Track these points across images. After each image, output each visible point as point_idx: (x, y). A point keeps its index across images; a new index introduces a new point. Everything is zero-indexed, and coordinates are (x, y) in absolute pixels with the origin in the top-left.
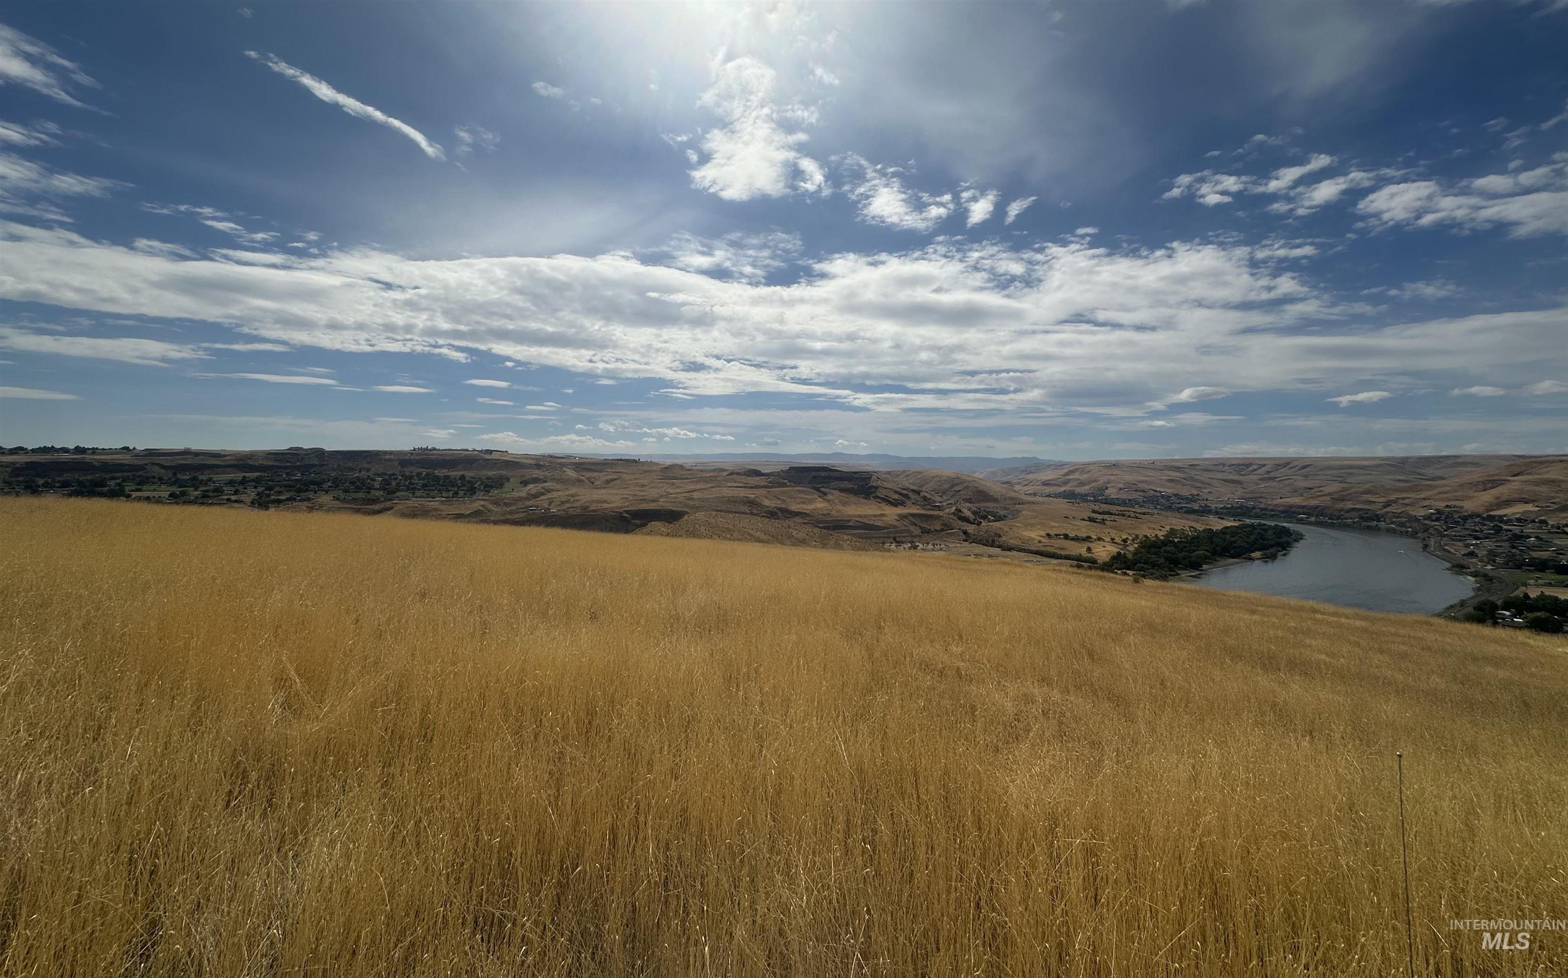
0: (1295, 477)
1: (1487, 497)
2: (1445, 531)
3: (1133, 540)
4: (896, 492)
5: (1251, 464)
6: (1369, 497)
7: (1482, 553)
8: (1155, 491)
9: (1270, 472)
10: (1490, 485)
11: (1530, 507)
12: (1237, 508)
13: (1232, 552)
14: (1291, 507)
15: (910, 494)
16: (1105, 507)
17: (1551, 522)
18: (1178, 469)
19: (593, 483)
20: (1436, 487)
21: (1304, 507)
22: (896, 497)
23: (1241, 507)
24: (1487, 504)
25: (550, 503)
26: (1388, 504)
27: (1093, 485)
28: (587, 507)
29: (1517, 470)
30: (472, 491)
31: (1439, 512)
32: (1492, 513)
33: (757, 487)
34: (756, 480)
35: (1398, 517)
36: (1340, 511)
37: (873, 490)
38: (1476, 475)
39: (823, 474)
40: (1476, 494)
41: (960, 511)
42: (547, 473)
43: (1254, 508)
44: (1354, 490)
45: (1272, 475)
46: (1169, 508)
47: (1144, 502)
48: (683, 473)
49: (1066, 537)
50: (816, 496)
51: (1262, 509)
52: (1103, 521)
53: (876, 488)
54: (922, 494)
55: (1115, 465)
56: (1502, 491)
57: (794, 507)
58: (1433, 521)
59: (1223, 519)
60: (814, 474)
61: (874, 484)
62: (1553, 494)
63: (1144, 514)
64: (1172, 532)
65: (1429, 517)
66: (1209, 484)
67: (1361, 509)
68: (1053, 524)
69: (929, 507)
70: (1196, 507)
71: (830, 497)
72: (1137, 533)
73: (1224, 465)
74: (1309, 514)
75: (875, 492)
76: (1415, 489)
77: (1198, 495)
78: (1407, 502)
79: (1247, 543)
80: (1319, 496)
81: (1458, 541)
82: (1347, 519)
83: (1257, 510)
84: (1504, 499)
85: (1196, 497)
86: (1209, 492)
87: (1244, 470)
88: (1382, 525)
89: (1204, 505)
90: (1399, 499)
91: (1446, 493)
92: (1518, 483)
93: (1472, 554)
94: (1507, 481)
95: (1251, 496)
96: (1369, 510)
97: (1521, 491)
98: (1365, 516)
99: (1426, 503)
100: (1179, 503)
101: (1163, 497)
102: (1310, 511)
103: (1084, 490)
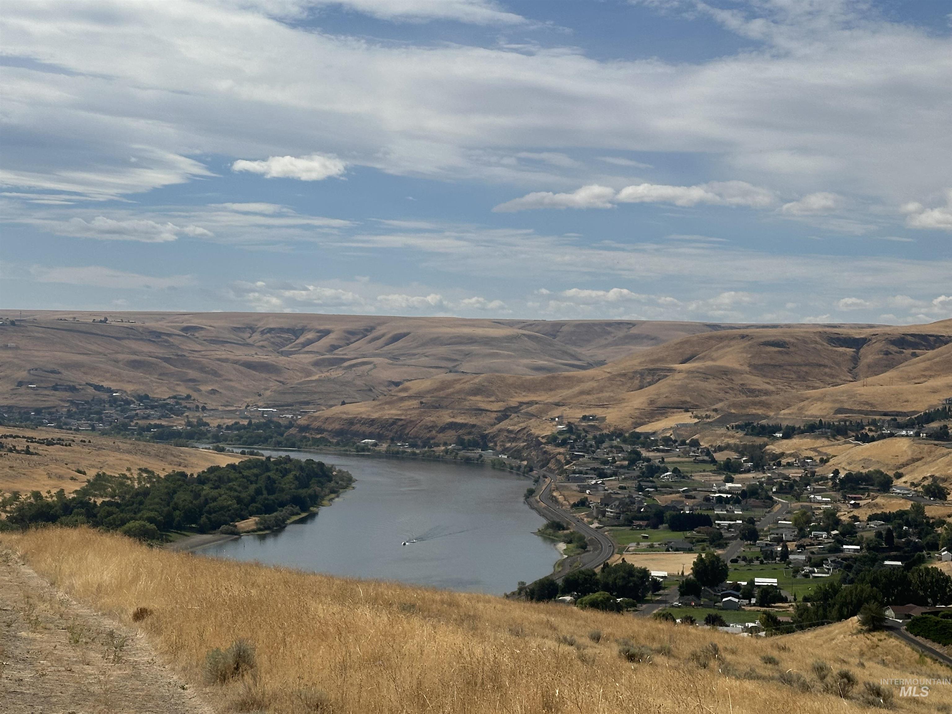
0: (376, 360)
2: (568, 463)
5: (303, 330)
6: (479, 401)
7: (595, 500)
8: (98, 388)
9: (334, 348)
10: (649, 379)
11: (687, 419)
13: (203, 519)
14: (351, 422)
18: (156, 336)
20: (580, 381)
21: (372, 422)
23: (266, 425)
24: (637, 413)
26: (505, 415)
29: (689, 352)
31: (571, 428)
32: (638, 430)
35: (514, 440)
36: (430, 429)
40: (626, 395)
43: (290, 425)
44: (458, 387)
45: (339, 353)
47: (70, 415)
51: (303, 428)
55: (15, 324)
56: (663, 389)
58: (559, 445)
59: (222, 450)
62: (721, 395)
63: (50, 443)
64: (100, 482)
65: (552, 440)
66: (215, 373)
67: (463, 425)
70: (179, 424)
72: (17, 486)
73: (253, 330)
74: (380, 438)
76: (551, 385)
77: (188, 397)
78: (532, 409)
79: (239, 500)
80: (402, 399)
81: (575, 480)
82: (438, 445)
83: (293, 431)
84: (659, 404)
85: (184, 403)
86: (214, 392)
87: (290, 341)
88: (489, 454)
89: (195, 420)
90: (521, 404)
91: (589, 393)
92: (684, 375)
93: (583, 504)
94: (671, 370)
95: (289, 399)
96: (474, 426)
97: (684, 389)
98: (466, 438)
99: (556, 413)
100: (147, 417)
101: (113, 401)
102: (381, 429)
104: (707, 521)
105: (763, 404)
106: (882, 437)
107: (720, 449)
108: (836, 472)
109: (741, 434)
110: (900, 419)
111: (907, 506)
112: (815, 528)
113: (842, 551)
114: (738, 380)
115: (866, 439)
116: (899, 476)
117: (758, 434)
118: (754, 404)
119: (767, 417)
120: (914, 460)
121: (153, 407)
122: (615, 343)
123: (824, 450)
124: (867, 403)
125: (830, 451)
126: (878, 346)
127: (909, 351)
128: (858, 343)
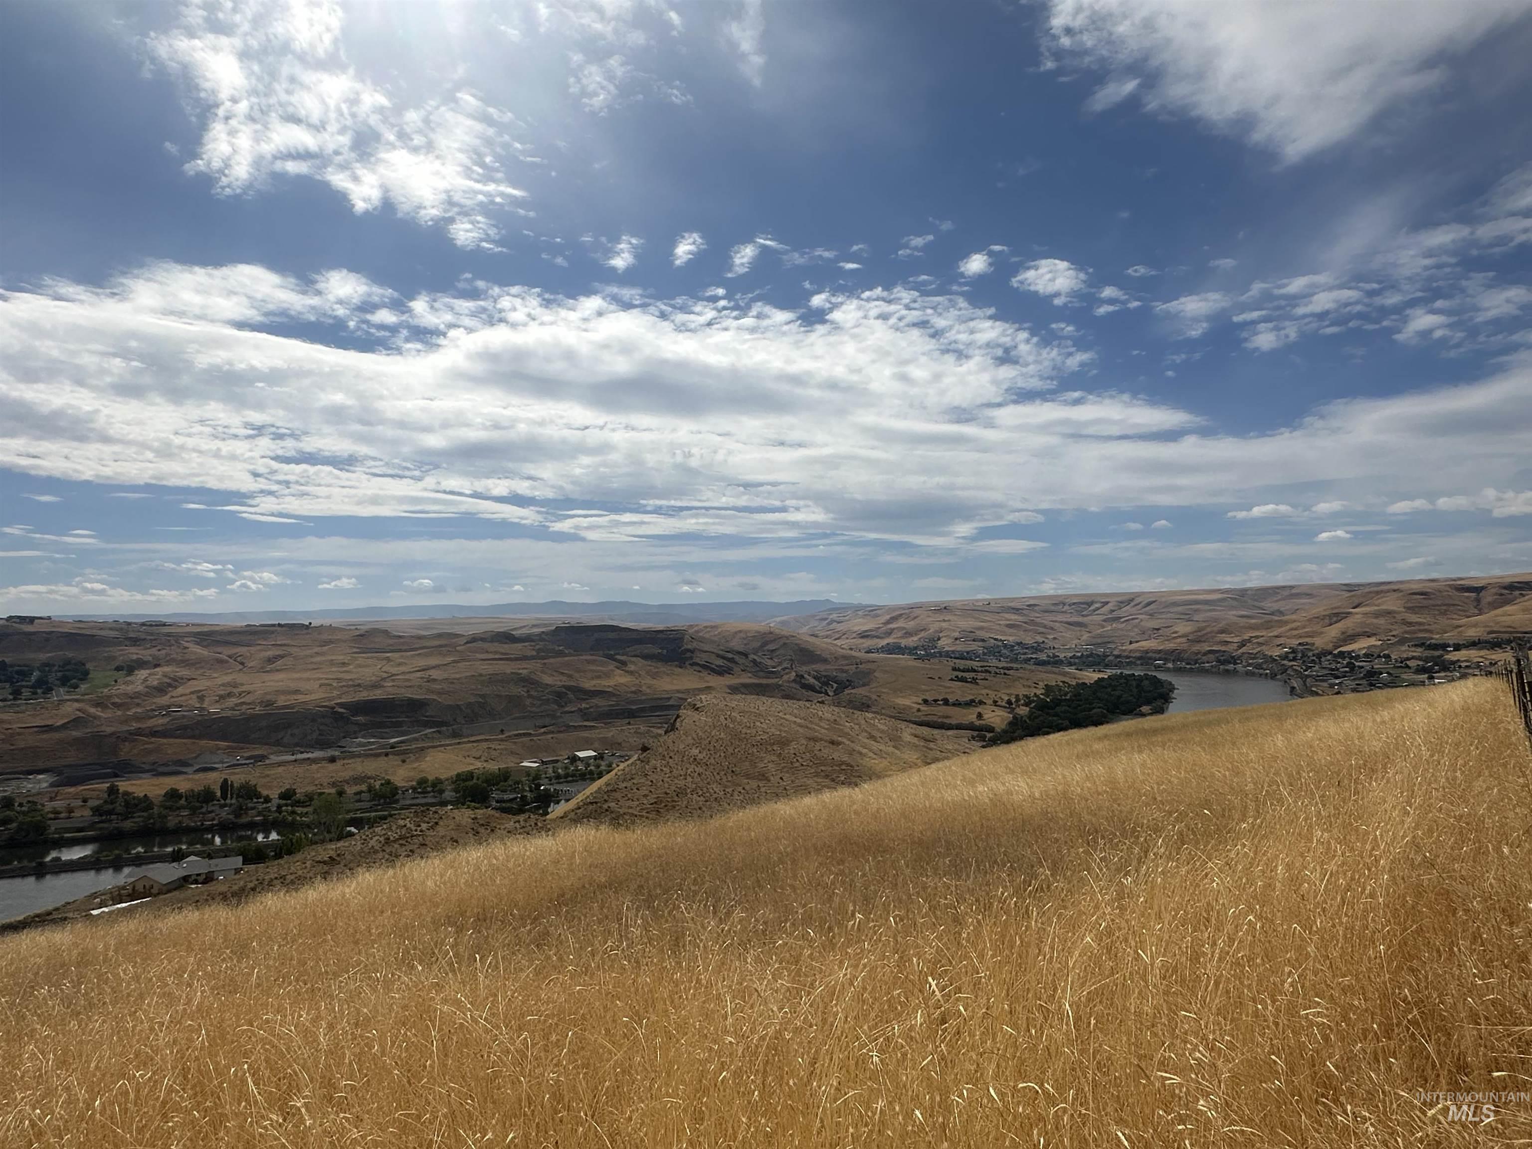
0: (1140, 616)
1: (1334, 632)
2: (1305, 670)
3: (1018, 700)
4: (718, 656)
5: (1092, 603)
6: (1226, 637)
8: (996, 639)
9: (1113, 611)
10: (1335, 619)
11: (1372, 641)
12: (1088, 656)
14: (1147, 652)
15: (737, 658)
16: (963, 663)
17: (1393, 657)
18: (1016, 610)
19: (242, 664)
20: (1286, 623)
21: (1160, 651)
22: (720, 662)
23: (1091, 655)
24: (1335, 639)
25: (201, 699)
27: (922, 634)
28: (270, 703)
29: (1357, 602)
30: (44, 686)
31: (1294, 651)
32: (1342, 649)
33: (524, 658)
34: (516, 649)
35: (1254, 658)
36: (1197, 654)
37: (688, 654)
38: (1320, 609)
39: (611, 635)
40: (1323, 629)
41: (802, 677)
42: (154, 651)
43: (1105, 656)
44: (1209, 630)
45: (1115, 614)
47: (984, 654)
48: (391, 642)
49: (946, 702)
50: (611, 667)
51: (1117, 657)
52: (974, 681)
53: (692, 651)
54: (752, 657)
55: (945, 609)
56: (1347, 624)
57: (589, 684)
58: (1290, 660)
59: (1081, 670)
60: (596, 635)
61: (689, 647)
62: (1390, 626)
63: (1007, 669)
64: (1049, 688)
65: (1285, 657)
66: (1052, 629)
67: (1219, 651)
68: (922, 687)
69: (761, 674)
70: (1043, 657)
71: (632, 667)
73: (1064, 604)
74: (1166, 660)
75: (691, 658)
76: (1268, 625)
77: (1043, 642)
78: (1260, 640)
80: (1175, 638)
82: (1205, 663)
83: (1111, 658)
84: (1349, 634)
85: (1042, 646)
86: (1055, 638)
87: (1085, 609)
88: (1239, 667)
89: (1051, 654)
90: (1252, 637)
91: (1296, 629)
92: (1359, 616)
94: (1349, 613)
95: (1099, 641)
96: (1225, 651)
97: (1362, 624)
98: (1222, 658)
99: (1279, 642)
100: (1025, 654)
101: (1005, 646)
102: (1167, 656)
103: (912, 641)
105: (1425, 631)
107: (1408, 659)
109: (1420, 650)
114: (1400, 617)
117: (1433, 649)
118: (1421, 631)
119: (1434, 638)
121: (1027, 648)
122: (1283, 599)
123: (1489, 657)
124: (1508, 626)
125: (1493, 657)
126: (1494, 591)
127: (1517, 593)
128: (1478, 590)
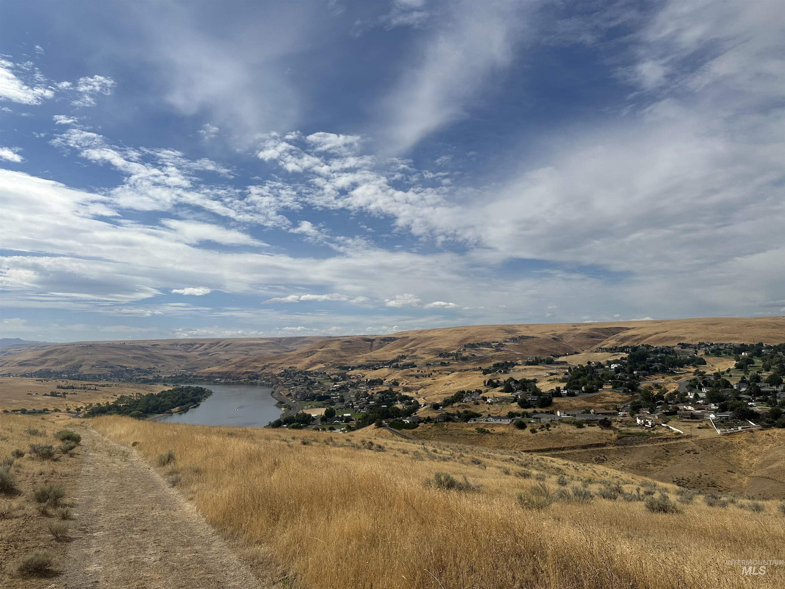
0: (220, 352)
1: (307, 361)
2: (285, 382)
3: (86, 408)
5: (195, 344)
6: (256, 364)
7: (293, 393)
8: (121, 366)
9: (206, 349)
10: (310, 354)
11: (322, 366)
12: (179, 376)
13: (159, 409)
14: (212, 373)
16: (71, 383)
17: (327, 374)
18: (143, 348)
20: (288, 356)
21: (219, 373)
23: (182, 376)
24: (306, 365)
26: (264, 368)
27: (69, 363)
29: (322, 345)
31: (285, 371)
32: (307, 370)
35: (267, 376)
36: (239, 374)
38: (305, 348)
40: (303, 359)
43: (190, 376)
44: (248, 360)
45: (207, 351)
46: (130, 380)
47: (111, 376)
49: (24, 412)
51: (195, 376)
55: (91, 346)
56: (314, 357)
58: (282, 377)
59: (166, 385)
62: (332, 358)
63: (103, 386)
64: (122, 399)
65: (280, 375)
66: (164, 360)
67: (250, 372)
68: (14, 401)
70: (151, 377)
72: (91, 402)
73: (177, 345)
74: (222, 378)
76: (277, 358)
77: (154, 368)
78: (273, 366)
79: (172, 402)
80: (229, 365)
81: (287, 387)
82: (242, 379)
83: (191, 377)
84: (313, 362)
85: (153, 370)
86: (163, 366)
87: (190, 348)
88: (259, 381)
89: (156, 376)
90: (270, 364)
91: (291, 359)
92: (321, 352)
93: (290, 395)
94: (317, 351)
95: (190, 367)
96: (254, 372)
97: (321, 357)
98: (251, 376)
99: (281, 366)
100: (139, 375)
101: (127, 371)
102: (222, 375)
103: (59, 368)
104: (329, 397)
105: (345, 360)
106: (380, 368)
107: (332, 375)
108: (367, 380)
109: (338, 370)
110: (385, 363)
111: (388, 388)
112: (361, 397)
113: (369, 404)
114: (337, 353)
115: (375, 369)
116: (385, 380)
117: (343, 370)
118: (342, 360)
119: (346, 364)
120: (389, 375)
121: (141, 372)
123: (363, 373)
124: (375, 358)
125: (365, 373)
126: (378, 341)
127: (386, 342)
128: (372, 341)
